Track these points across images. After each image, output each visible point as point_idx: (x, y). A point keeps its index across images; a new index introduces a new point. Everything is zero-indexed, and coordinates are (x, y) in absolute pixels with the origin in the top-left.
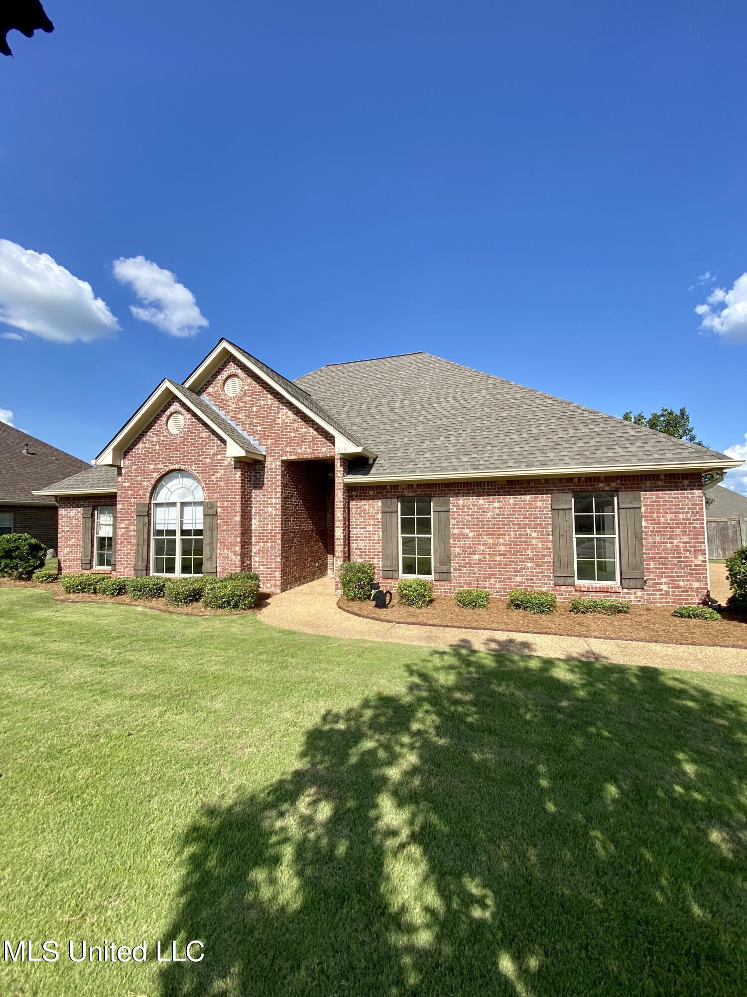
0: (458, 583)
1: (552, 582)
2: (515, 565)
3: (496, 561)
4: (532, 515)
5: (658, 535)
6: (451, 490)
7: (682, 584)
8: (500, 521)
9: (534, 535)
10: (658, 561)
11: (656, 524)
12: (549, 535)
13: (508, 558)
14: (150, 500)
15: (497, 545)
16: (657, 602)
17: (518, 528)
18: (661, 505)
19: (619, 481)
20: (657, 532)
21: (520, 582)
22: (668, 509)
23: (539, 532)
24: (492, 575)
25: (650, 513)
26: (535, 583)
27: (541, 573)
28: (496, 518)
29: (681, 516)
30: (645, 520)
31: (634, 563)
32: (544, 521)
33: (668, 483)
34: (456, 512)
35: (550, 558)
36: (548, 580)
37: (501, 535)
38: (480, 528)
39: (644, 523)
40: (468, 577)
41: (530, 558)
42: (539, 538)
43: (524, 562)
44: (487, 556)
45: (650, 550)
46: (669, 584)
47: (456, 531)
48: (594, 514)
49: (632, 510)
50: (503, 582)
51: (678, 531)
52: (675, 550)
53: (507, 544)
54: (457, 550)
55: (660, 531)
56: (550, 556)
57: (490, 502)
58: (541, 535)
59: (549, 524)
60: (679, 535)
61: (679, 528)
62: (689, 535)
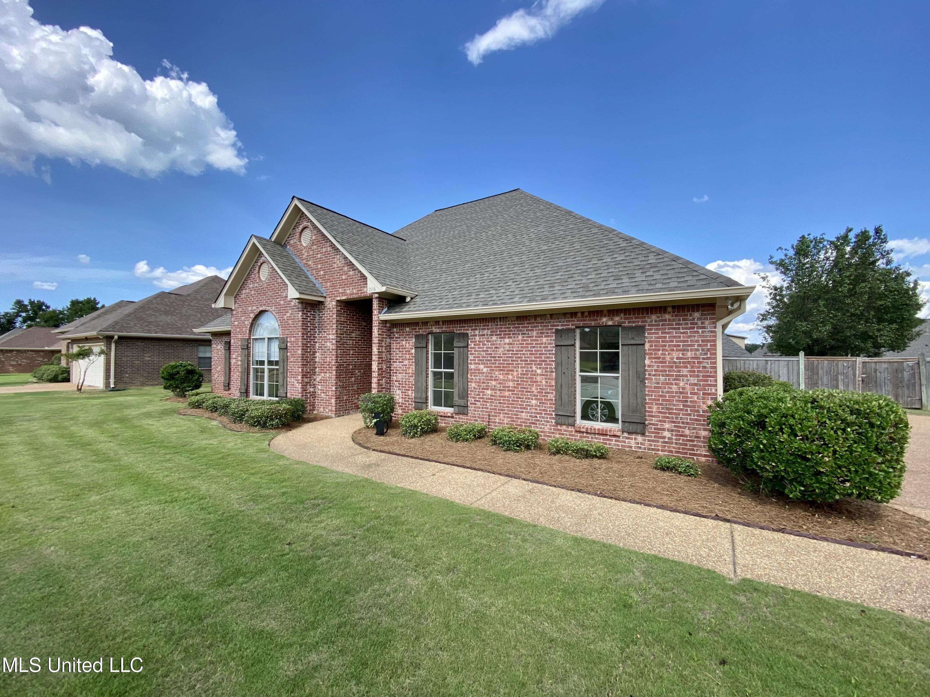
0: (473, 417)
1: (553, 421)
2: (521, 401)
3: (505, 397)
4: (538, 351)
5: (663, 375)
6: (470, 327)
7: (687, 432)
8: (510, 357)
9: (539, 371)
10: (661, 404)
11: (661, 362)
12: (552, 372)
13: (516, 394)
14: (250, 336)
15: (506, 380)
16: (658, 450)
17: (525, 364)
18: (667, 342)
19: (622, 315)
20: (661, 371)
21: (525, 419)
22: (675, 346)
23: (543, 368)
24: (502, 410)
25: (654, 350)
26: (538, 421)
27: (544, 410)
28: (506, 354)
29: (689, 354)
30: (649, 358)
31: (635, 405)
32: (548, 358)
33: (676, 316)
34: (473, 348)
35: (551, 396)
36: (550, 418)
37: (511, 371)
38: (493, 364)
39: (647, 362)
40: (482, 411)
41: (535, 396)
42: (544, 375)
43: (529, 399)
44: (498, 392)
45: (652, 391)
46: (672, 431)
47: (472, 367)
48: (598, 351)
49: (635, 347)
50: (510, 417)
51: (685, 371)
52: (681, 393)
53: (514, 381)
54: (473, 385)
55: (665, 371)
56: (552, 393)
57: (502, 338)
58: (546, 372)
59: (553, 361)
60: (686, 376)
61: (686, 367)
62: (698, 376)
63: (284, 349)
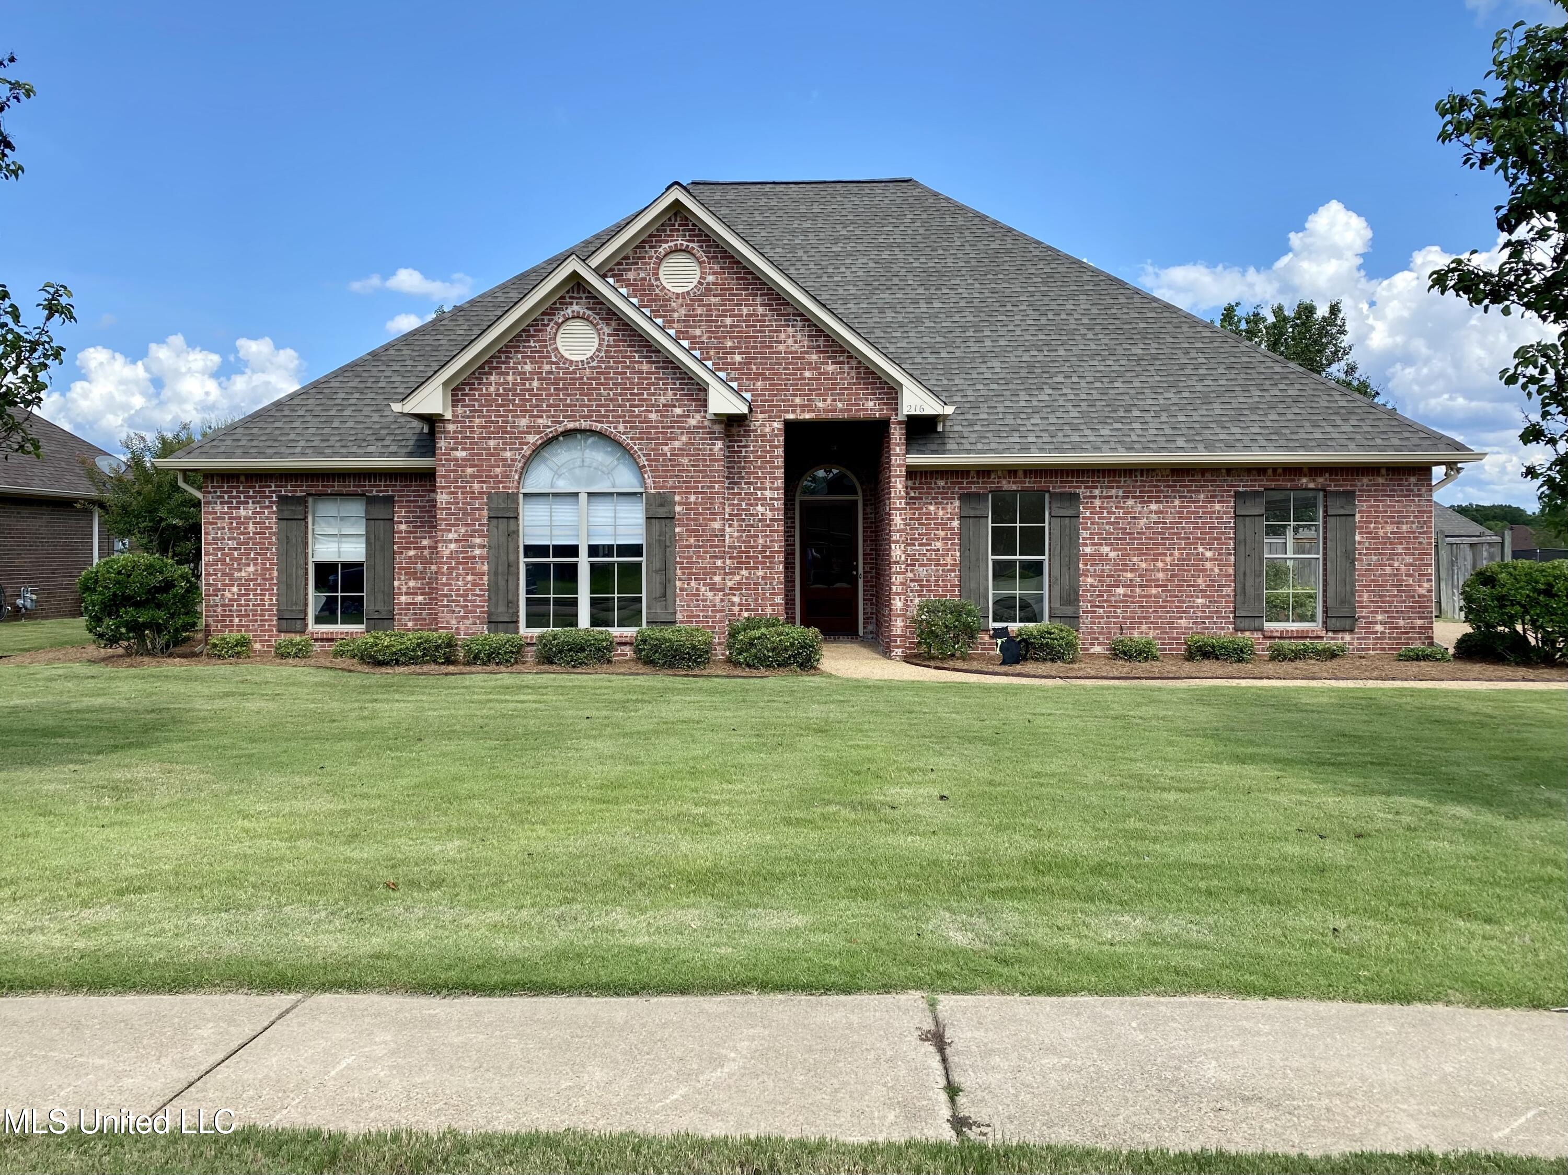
0: (1090, 633)
1: (1231, 626)
2: (1179, 601)
3: (1150, 596)
4: (1207, 523)
5: (1375, 555)
6: (1082, 482)
7: (1402, 623)
8: (1159, 533)
9: (1209, 554)
10: (1373, 591)
11: (1373, 538)
12: (1230, 554)
13: (1169, 591)
14: (519, 487)
15: (1152, 570)
17: (1186, 544)
18: (1380, 512)
19: (1327, 475)
20: (1374, 549)
21: (1186, 628)
22: (1389, 517)
23: (1215, 550)
24: (1144, 618)
25: (1366, 522)
26: (1207, 628)
27: (1216, 612)
28: (1152, 528)
29: (1405, 528)
30: (1360, 533)
31: (1343, 594)
32: (1223, 533)
33: (1391, 480)
34: (1089, 518)
35: (1229, 591)
36: (1226, 623)
37: (1160, 554)
38: (1128, 544)
39: (1358, 538)
40: (1106, 623)
41: (1201, 591)
42: (1216, 560)
43: (1192, 596)
44: (1138, 590)
45: (1363, 575)
46: (1386, 623)
47: (1088, 550)
49: (1343, 519)
50: (1161, 628)
51: (1400, 549)
52: (1395, 575)
53: (1167, 570)
55: (1378, 549)
56: (1230, 586)
57: (1145, 502)
58: (1219, 555)
59: (1230, 538)
60: (1401, 554)
61: (1401, 544)
62: (1414, 554)
63: (661, 518)
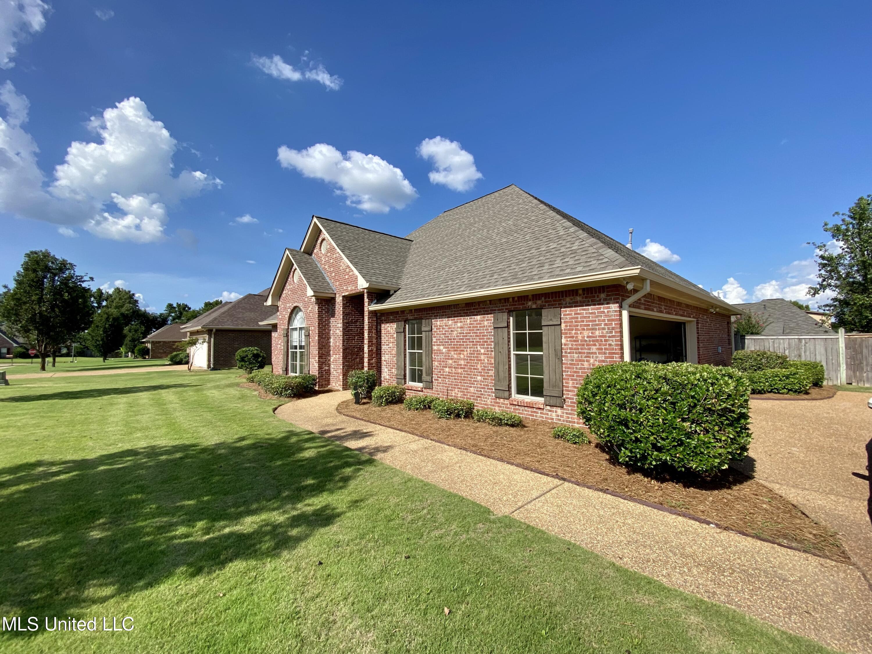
0: (436, 391)
1: (494, 395)
2: (470, 377)
3: (458, 373)
4: (481, 333)
5: (576, 353)
6: (433, 313)
8: (461, 339)
9: (482, 351)
10: (576, 380)
11: (575, 341)
12: (492, 351)
13: (466, 371)
14: (288, 326)
15: (459, 359)
16: (574, 422)
17: (473, 345)
18: (579, 322)
19: (543, 298)
20: (575, 349)
21: (474, 393)
22: (585, 325)
23: (485, 348)
24: (456, 385)
25: (569, 330)
26: (482, 394)
27: (487, 385)
28: (458, 336)
29: (597, 333)
30: (565, 337)
31: (554, 380)
32: (489, 339)
33: (586, 297)
34: (436, 332)
35: (492, 373)
36: (492, 392)
37: (462, 351)
38: (450, 345)
39: (564, 341)
40: (442, 386)
41: (480, 372)
42: (486, 354)
43: (475, 375)
44: (453, 369)
45: (569, 368)
47: (436, 348)
48: (527, 331)
49: (553, 327)
50: (463, 392)
51: (594, 349)
52: (591, 369)
53: (465, 359)
54: (436, 363)
55: (578, 349)
56: (492, 370)
57: (456, 322)
58: (488, 351)
59: (492, 342)
60: (595, 353)
61: (595, 345)
62: (605, 353)
63: (308, 336)
